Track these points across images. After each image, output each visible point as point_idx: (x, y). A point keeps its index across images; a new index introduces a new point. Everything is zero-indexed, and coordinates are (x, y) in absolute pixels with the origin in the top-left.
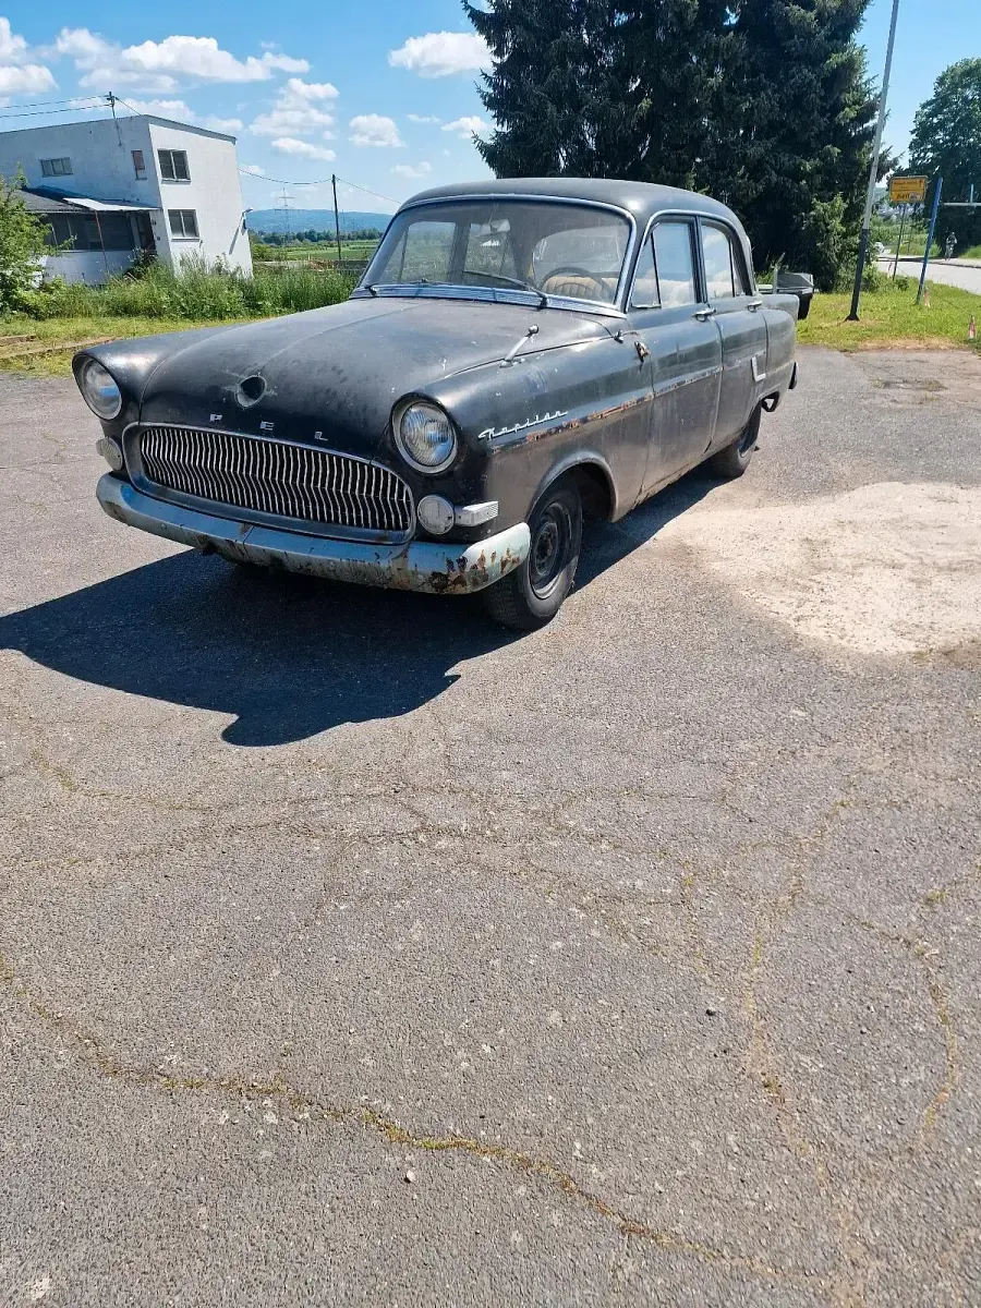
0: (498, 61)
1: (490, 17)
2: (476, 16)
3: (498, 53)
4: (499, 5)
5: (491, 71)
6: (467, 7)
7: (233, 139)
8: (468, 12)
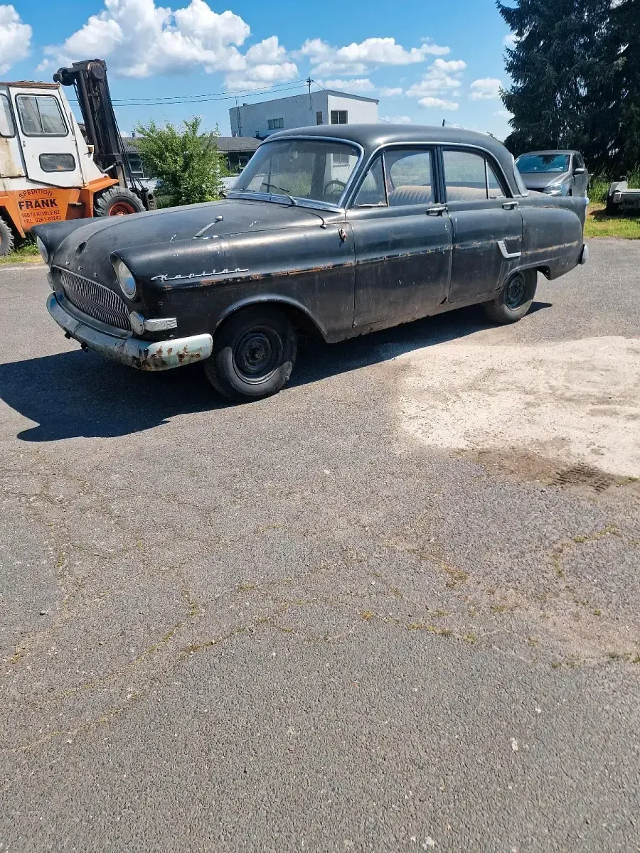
0: (519, 39)
1: (516, 11)
2: (506, 12)
3: (520, 34)
4: (521, 2)
5: (513, 47)
6: (500, 6)
7: (377, 101)
8: (500, 9)
